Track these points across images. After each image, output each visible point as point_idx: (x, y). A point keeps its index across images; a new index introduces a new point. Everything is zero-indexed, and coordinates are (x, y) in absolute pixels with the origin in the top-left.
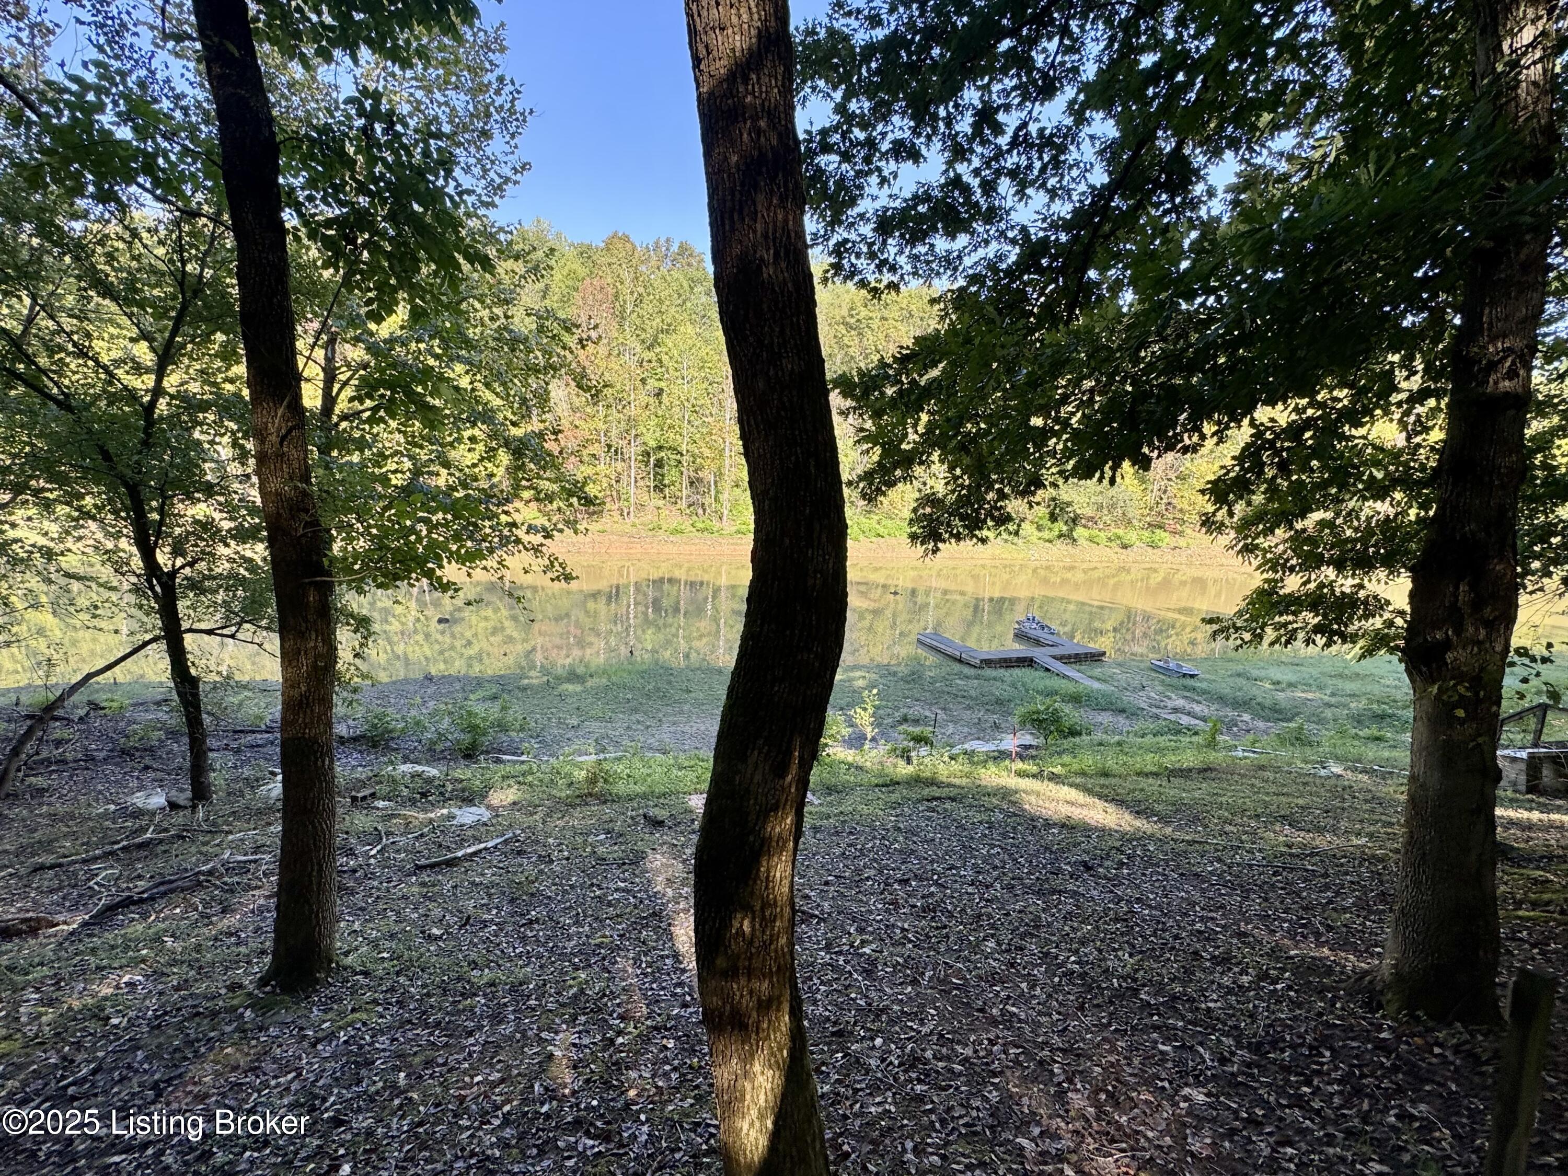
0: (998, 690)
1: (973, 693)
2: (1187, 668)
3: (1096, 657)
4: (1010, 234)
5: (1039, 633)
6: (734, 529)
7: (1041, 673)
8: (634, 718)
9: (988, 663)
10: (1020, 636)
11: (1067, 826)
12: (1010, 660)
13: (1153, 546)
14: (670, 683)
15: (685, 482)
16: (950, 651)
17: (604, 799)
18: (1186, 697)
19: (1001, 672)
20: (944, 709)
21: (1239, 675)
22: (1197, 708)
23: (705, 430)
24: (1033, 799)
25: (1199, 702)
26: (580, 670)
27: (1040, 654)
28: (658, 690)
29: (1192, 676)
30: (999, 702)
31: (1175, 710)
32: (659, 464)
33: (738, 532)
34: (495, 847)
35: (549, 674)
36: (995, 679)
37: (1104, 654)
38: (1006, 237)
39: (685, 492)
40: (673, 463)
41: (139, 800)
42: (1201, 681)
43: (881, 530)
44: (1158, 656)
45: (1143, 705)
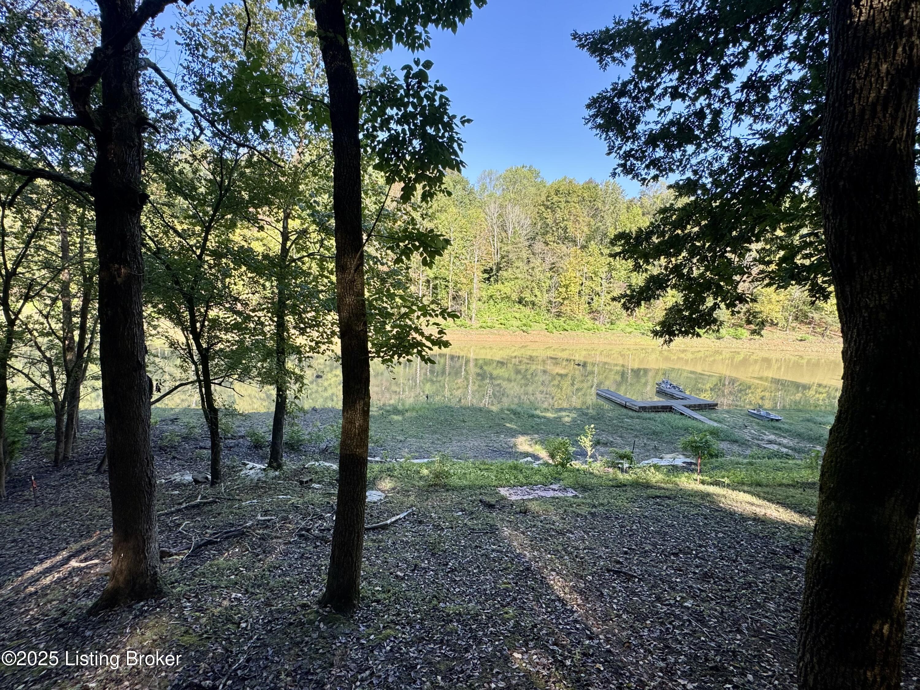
0: (653, 426)
1: (638, 427)
2: (773, 415)
3: (711, 407)
4: (725, 144)
5: (672, 391)
6: (479, 325)
7: (678, 416)
8: (436, 436)
9: (643, 409)
10: (660, 392)
11: (756, 519)
12: (658, 407)
13: (737, 337)
14: (452, 416)
15: (450, 298)
16: (619, 401)
17: (447, 488)
18: (774, 434)
19: (652, 415)
20: (621, 437)
21: (808, 420)
22: (785, 441)
23: (462, 268)
24: (723, 500)
25: (785, 437)
26: (400, 407)
27: (677, 404)
28: (446, 420)
29: (777, 420)
30: (654, 433)
31: (770, 442)
32: (435, 287)
33: (481, 327)
34: (404, 518)
35: (382, 409)
36: (650, 419)
37: (716, 405)
38: (721, 146)
39: (450, 304)
40: (443, 287)
41: (177, 477)
42: (783, 423)
43: (566, 327)
44: (752, 407)
45: (748, 438)
